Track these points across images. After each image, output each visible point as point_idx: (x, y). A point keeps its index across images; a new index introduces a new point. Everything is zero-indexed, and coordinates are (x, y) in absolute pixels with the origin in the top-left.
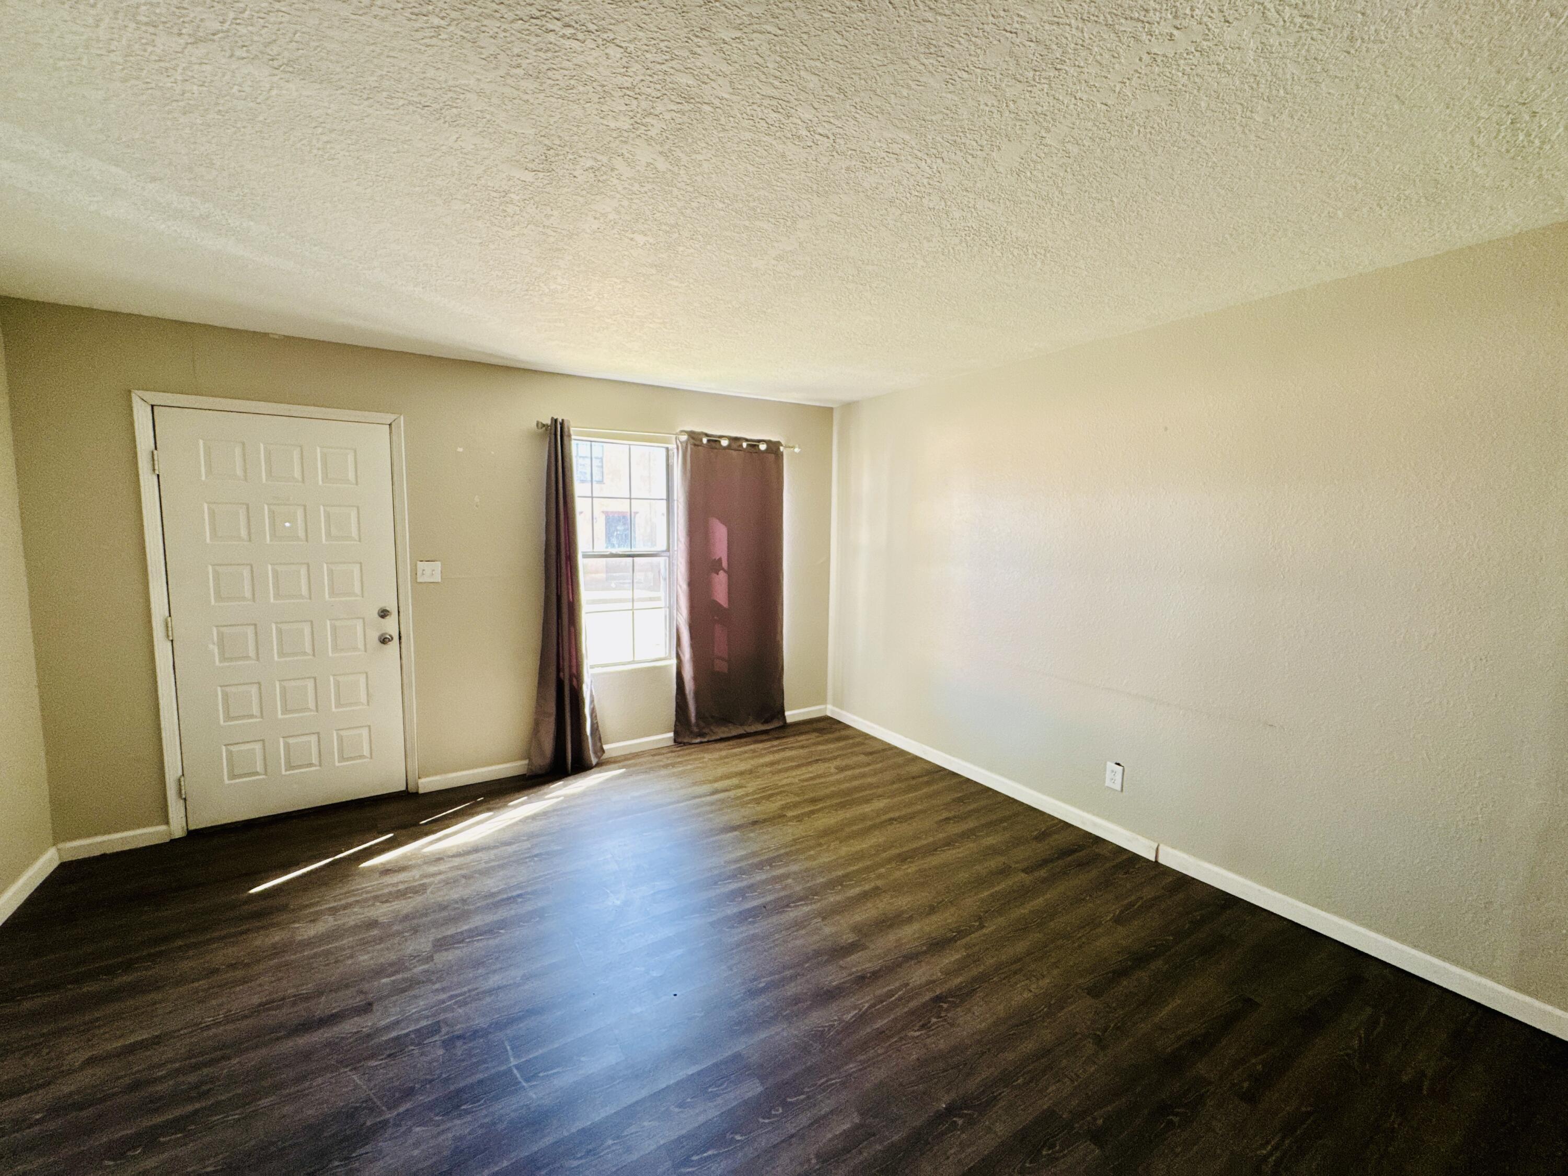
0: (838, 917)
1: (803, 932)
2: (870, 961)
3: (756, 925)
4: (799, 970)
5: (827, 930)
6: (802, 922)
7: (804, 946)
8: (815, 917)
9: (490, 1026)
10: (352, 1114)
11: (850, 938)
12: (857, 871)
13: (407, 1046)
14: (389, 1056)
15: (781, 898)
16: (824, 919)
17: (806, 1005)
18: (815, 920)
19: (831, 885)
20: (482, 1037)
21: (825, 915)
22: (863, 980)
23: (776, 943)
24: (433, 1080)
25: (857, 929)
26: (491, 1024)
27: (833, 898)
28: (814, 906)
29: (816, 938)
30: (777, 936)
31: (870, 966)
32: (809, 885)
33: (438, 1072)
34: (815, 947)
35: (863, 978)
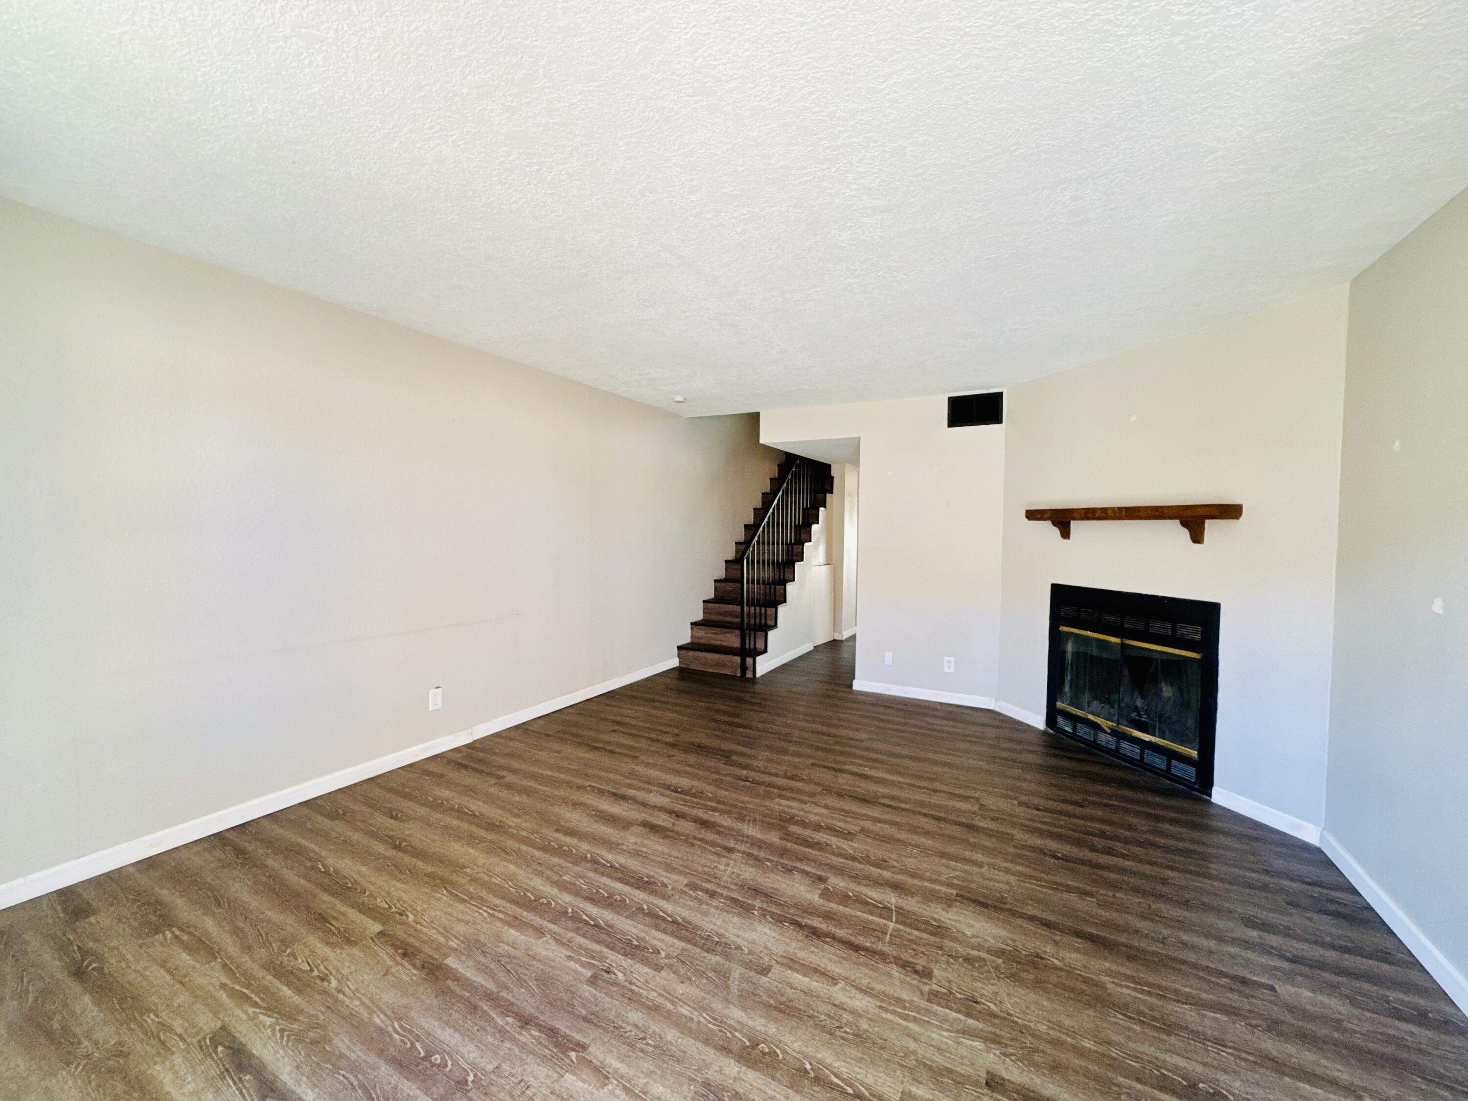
9: (890, 963)
10: (1013, 977)
13: (961, 999)
14: (977, 1002)
20: (900, 959)
24: (949, 956)
26: (887, 963)
33: (943, 959)
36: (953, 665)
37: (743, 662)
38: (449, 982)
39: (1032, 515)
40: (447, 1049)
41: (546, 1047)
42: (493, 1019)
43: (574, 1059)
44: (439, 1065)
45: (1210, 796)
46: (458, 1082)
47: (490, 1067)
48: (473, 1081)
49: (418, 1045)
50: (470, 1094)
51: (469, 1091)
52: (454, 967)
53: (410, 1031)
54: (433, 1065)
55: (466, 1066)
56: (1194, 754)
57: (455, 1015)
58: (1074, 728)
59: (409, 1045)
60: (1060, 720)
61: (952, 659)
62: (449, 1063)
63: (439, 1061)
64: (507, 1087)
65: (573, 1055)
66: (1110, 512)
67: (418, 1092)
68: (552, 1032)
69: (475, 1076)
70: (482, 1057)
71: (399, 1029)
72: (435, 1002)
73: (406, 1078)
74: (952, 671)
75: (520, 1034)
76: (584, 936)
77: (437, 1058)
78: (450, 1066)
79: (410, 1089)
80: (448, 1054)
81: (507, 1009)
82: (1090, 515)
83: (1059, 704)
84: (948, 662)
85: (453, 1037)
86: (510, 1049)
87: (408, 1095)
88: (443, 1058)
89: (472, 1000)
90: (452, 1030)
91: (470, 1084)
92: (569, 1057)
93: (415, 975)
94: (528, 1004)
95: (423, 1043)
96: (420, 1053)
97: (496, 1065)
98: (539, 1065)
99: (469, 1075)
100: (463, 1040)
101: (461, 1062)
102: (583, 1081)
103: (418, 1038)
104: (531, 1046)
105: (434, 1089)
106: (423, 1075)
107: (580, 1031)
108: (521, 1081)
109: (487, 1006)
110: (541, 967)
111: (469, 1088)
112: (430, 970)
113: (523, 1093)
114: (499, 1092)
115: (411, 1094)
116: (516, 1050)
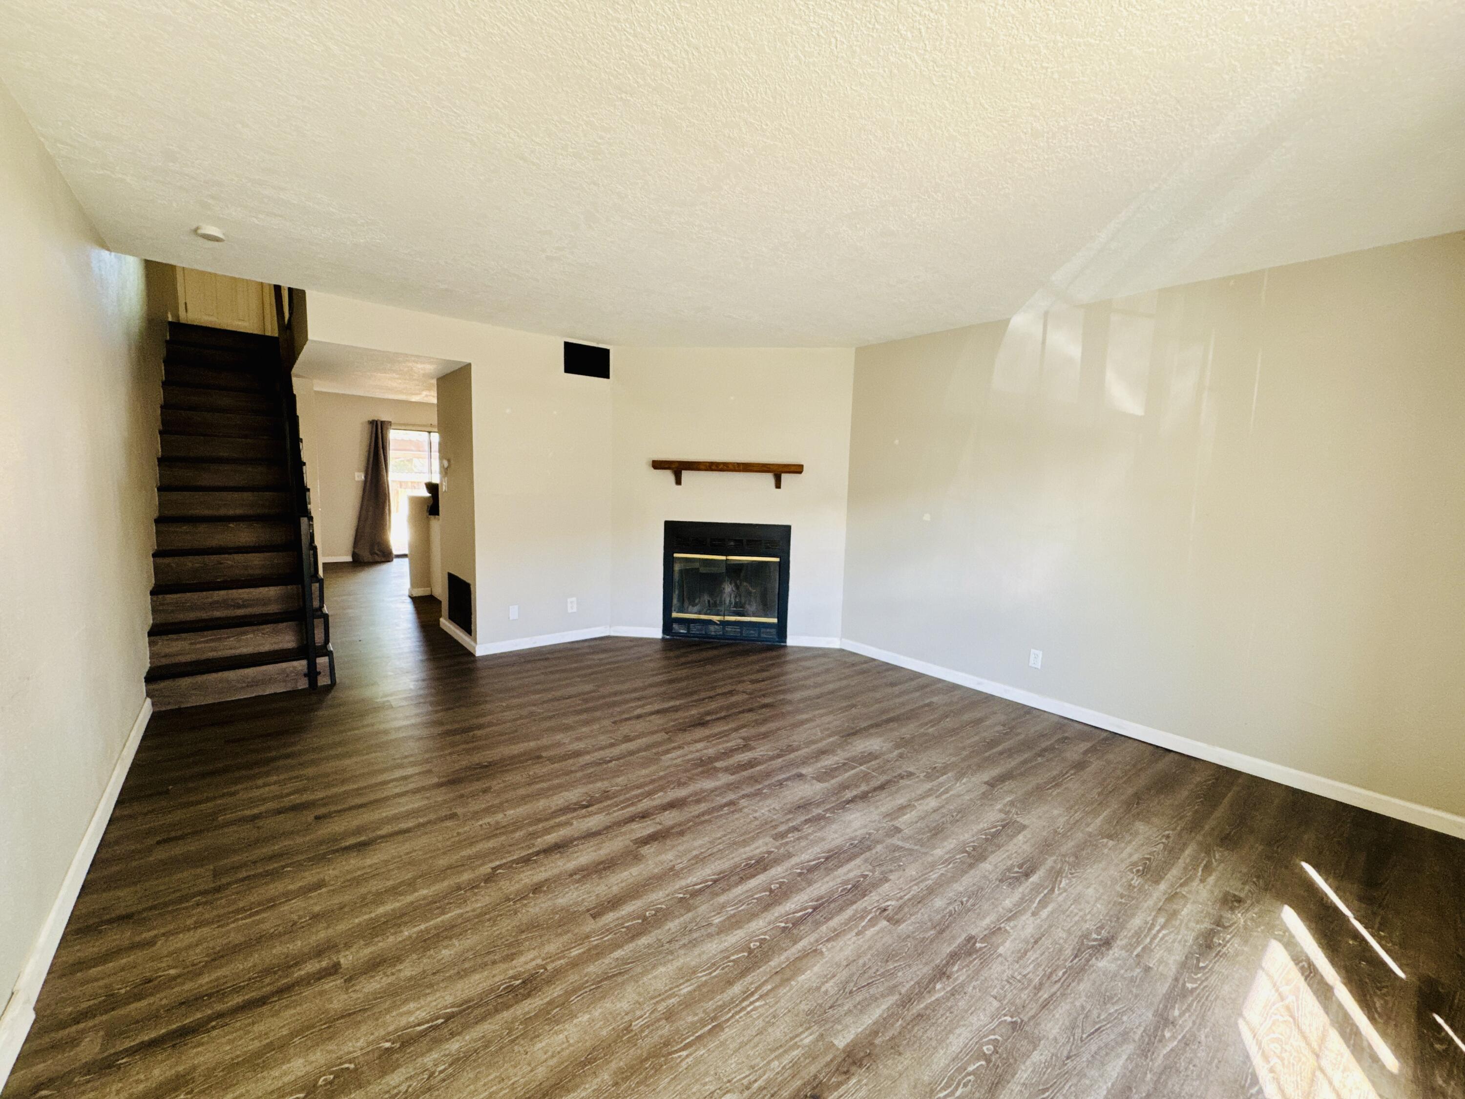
0: (656, 871)
1: (695, 853)
2: (632, 830)
3: (744, 856)
4: (697, 820)
5: (669, 856)
6: (697, 863)
7: (694, 839)
8: (682, 869)
11: (646, 850)
12: (617, 946)
15: (724, 891)
16: (672, 869)
17: (691, 799)
18: (681, 866)
19: (660, 917)
21: (671, 873)
22: (644, 816)
23: (720, 841)
25: (637, 858)
27: (658, 896)
28: (683, 883)
29: (681, 848)
30: (721, 847)
31: (634, 826)
32: (690, 915)
34: (685, 839)
35: (643, 817)
36: (575, 606)
37: (312, 666)
38: (877, 1041)
39: (658, 465)
40: (975, 1040)
41: (971, 962)
42: (937, 1000)
43: (983, 945)
44: (995, 1047)
45: (785, 642)
46: (1014, 1029)
47: (996, 1004)
48: (1012, 1017)
49: (971, 1068)
50: (1026, 1019)
51: (1022, 1021)
52: (852, 1037)
53: (951, 1079)
54: (996, 1051)
55: (996, 1022)
56: (775, 620)
57: (931, 1033)
58: (688, 629)
59: (971, 1078)
60: (675, 626)
61: (574, 599)
62: (992, 1037)
63: (991, 1047)
64: (1015, 992)
65: (978, 945)
66: (730, 466)
67: (1028, 1063)
68: (954, 957)
69: (1005, 1015)
70: (984, 1010)
71: (949, 1090)
72: (908, 1054)
73: (1013, 1077)
74: (575, 610)
75: (956, 979)
76: (828, 919)
77: (987, 1049)
78: (997, 1037)
79: (1026, 1071)
80: (981, 1039)
81: (925, 986)
82: (713, 467)
83: (675, 615)
84: (572, 602)
85: (960, 1035)
86: (974, 988)
87: (1033, 1071)
88: (988, 1043)
89: (908, 1018)
90: (951, 1036)
91: (1014, 1019)
92: (981, 949)
93: (859, 1081)
94: (921, 970)
95: (968, 1063)
96: (982, 1065)
97: (992, 999)
98: (990, 968)
99: (1005, 1021)
100: (964, 1026)
101: (992, 1026)
102: (1004, 942)
103: (960, 1070)
104: (969, 972)
105: (1023, 1049)
106: (1008, 1059)
107: (954, 938)
108: (1008, 982)
109: (918, 1004)
110: (869, 956)
111: (1019, 1021)
112: (854, 1063)
113: (1019, 981)
114: (1020, 998)
115: (1030, 1070)
116: (974, 983)
